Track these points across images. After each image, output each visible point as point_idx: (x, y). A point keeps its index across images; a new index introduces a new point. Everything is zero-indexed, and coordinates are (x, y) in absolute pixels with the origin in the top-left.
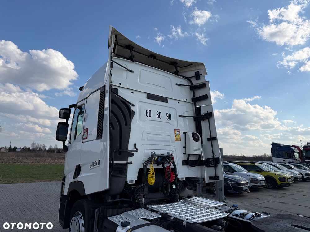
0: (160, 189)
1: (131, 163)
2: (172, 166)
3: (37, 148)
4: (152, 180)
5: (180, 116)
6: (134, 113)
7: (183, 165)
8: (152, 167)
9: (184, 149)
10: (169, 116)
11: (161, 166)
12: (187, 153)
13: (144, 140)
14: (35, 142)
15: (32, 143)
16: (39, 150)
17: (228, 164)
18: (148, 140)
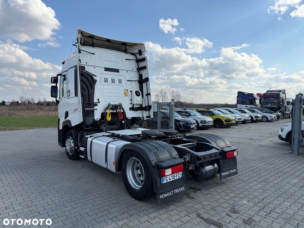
0: (115, 123)
1: (96, 109)
2: (122, 111)
3: (25, 101)
4: (109, 118)
5: (128, 81)
6: (96, 81)
7: (130, 110)
8: (109, 111)
9: (131, 101)
10: (120, 81)
11: (115, 111)
12: (133, 104)
13: (104, 96)
14: (23, 96)
15: (20, 97)
16: (28, 104)
17: (186, 111)
18: (106, 96)
